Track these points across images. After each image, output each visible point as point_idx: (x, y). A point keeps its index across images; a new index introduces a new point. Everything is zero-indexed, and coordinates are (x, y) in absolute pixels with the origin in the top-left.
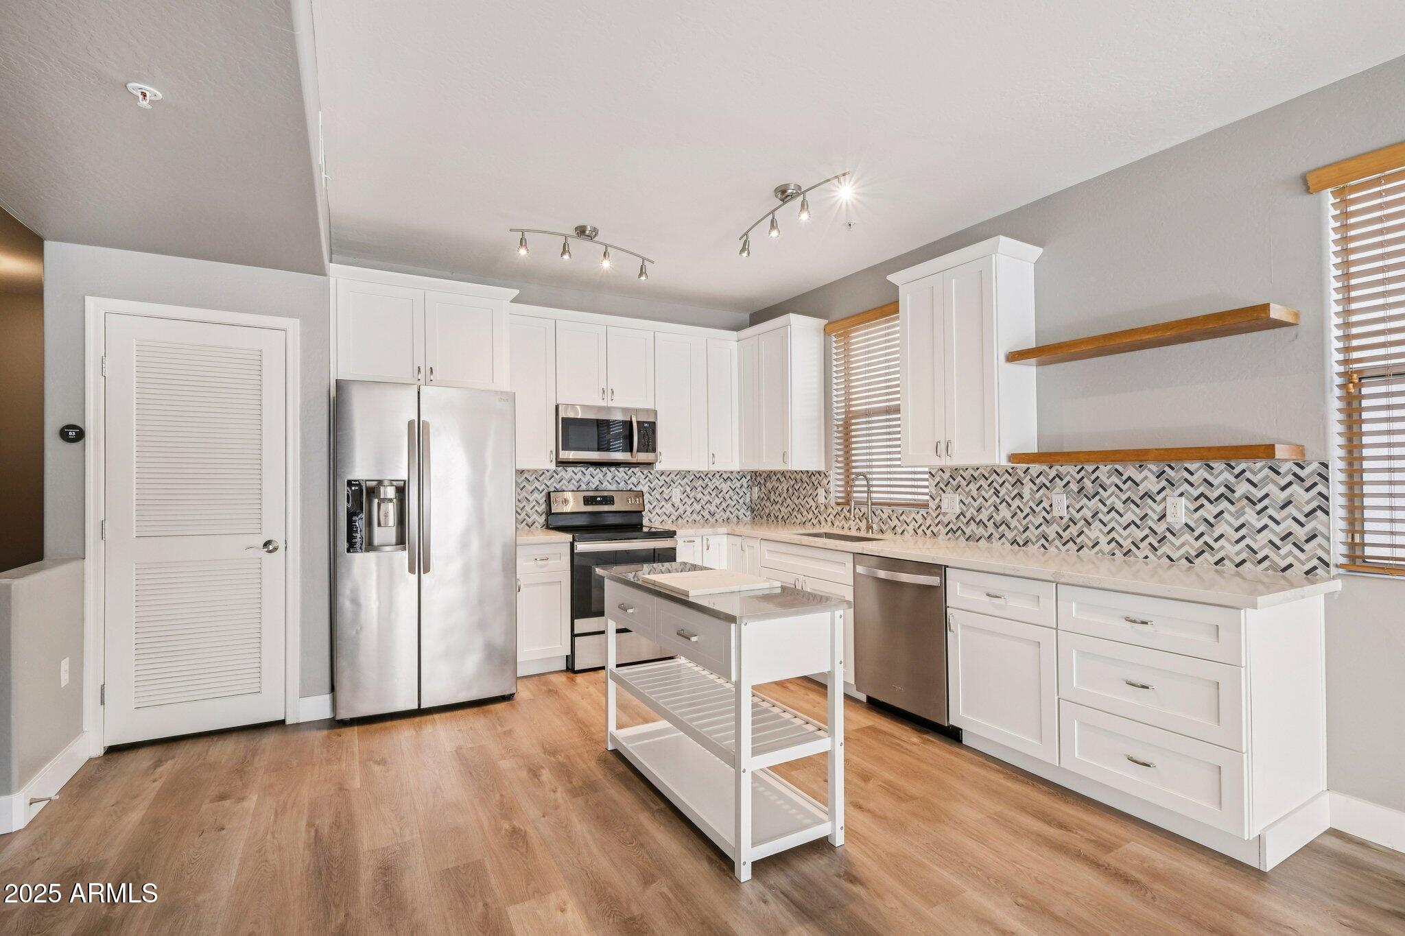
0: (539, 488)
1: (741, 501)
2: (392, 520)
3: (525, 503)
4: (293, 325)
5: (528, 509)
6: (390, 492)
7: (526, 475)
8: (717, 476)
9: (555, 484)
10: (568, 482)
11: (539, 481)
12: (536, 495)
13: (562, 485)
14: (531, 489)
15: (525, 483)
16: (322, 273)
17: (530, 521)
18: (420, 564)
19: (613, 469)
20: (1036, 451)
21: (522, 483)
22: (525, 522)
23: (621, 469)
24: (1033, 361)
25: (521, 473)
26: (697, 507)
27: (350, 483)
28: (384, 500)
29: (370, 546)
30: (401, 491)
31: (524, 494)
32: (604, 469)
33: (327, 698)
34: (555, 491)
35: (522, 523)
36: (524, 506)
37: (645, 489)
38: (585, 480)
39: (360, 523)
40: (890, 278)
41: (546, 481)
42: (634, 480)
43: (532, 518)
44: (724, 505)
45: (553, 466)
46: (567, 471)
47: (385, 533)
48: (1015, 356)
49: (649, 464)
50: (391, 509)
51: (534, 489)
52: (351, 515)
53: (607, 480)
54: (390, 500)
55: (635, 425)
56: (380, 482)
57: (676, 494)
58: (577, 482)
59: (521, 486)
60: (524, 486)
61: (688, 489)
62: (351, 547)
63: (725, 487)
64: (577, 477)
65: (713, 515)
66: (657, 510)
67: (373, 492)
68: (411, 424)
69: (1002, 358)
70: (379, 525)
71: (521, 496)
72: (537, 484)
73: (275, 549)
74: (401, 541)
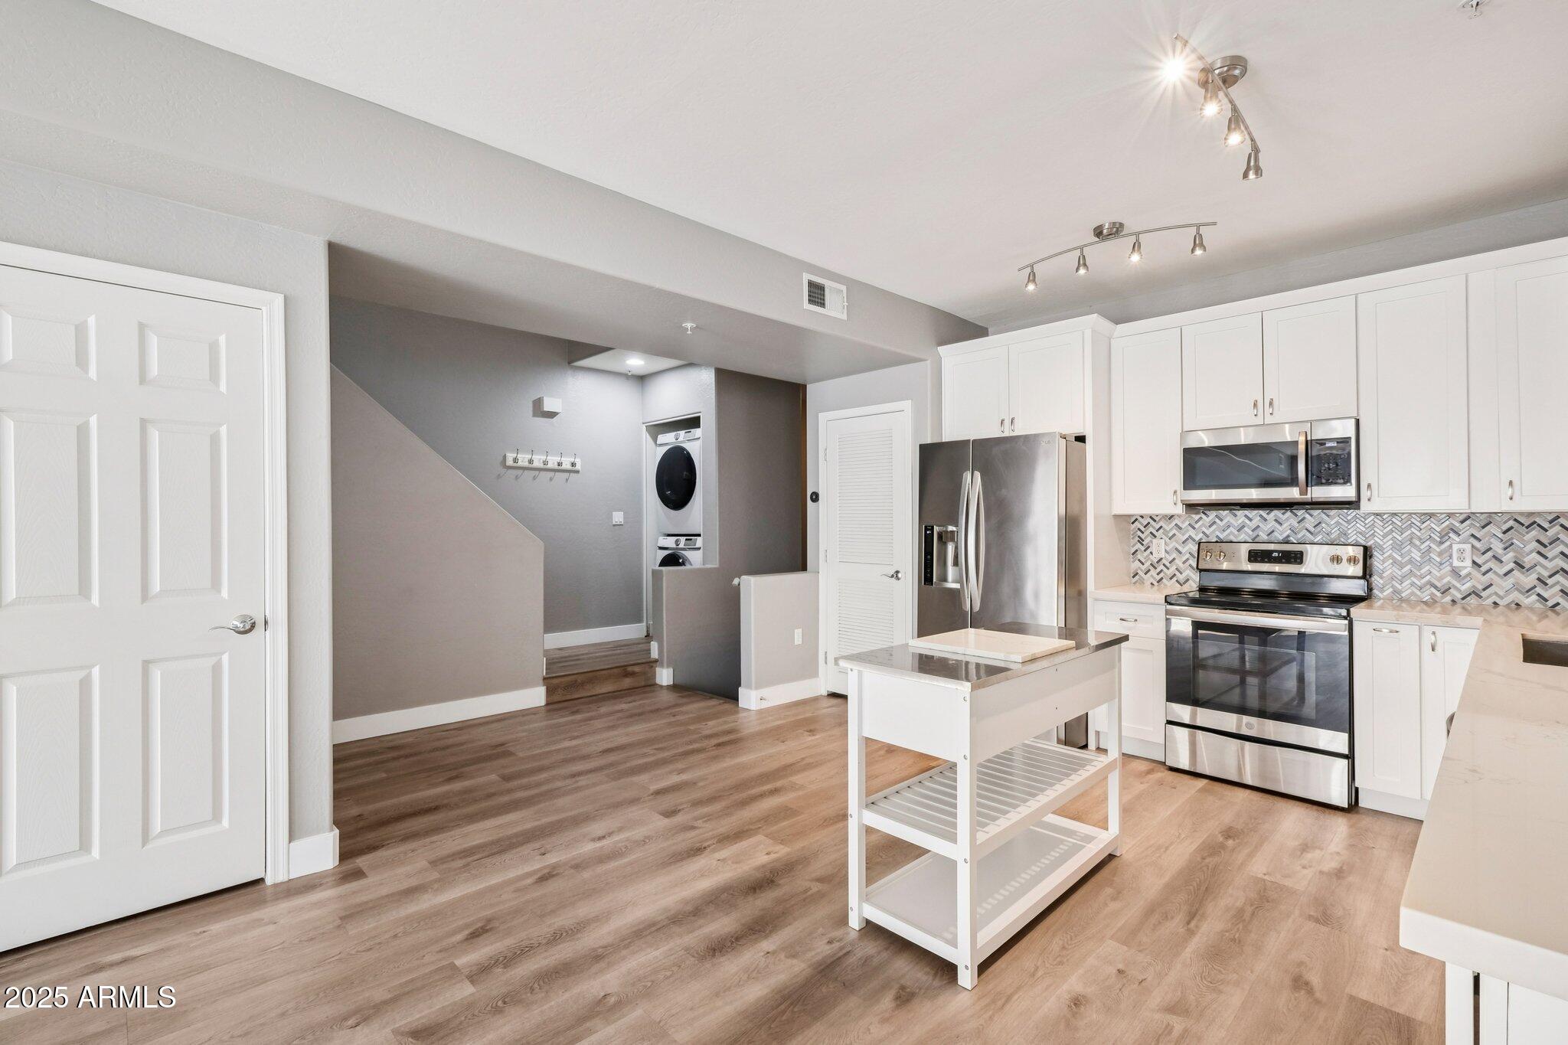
0: (1194, 536)
3: (1174, 555)
4: (908, 406)
5: (1179, 562)
7: (1176, 521)
9: (1218, 533)
10: (1239, 531)
11: (1194, 528)
13: (1229, 534)
15: (1174, 531)
17: (1181, 578)
21: (1171, 529)
22: (1175, 579)
25: (1170, 519)
27: (926, 528)
32: (1300, 513)
34: (1217, 542)
35: (1171, 579)
36: (1174, 559)
38: (1264, 528)
41: (1204, 529)
43: (1184, 575)
45: (1180, 509)
46: (1235, 516)
49: (1353, 504)
51: (1187, 539)
52: (926, 554)
55: (1302, 447)
58: (1253, 531)
59: (1171, 535)
60: (1174, 535)
62: (927, 580)
64: (1253, 524)
71: (1171, 546)
72: (1192, 533)
73: (901, 577)
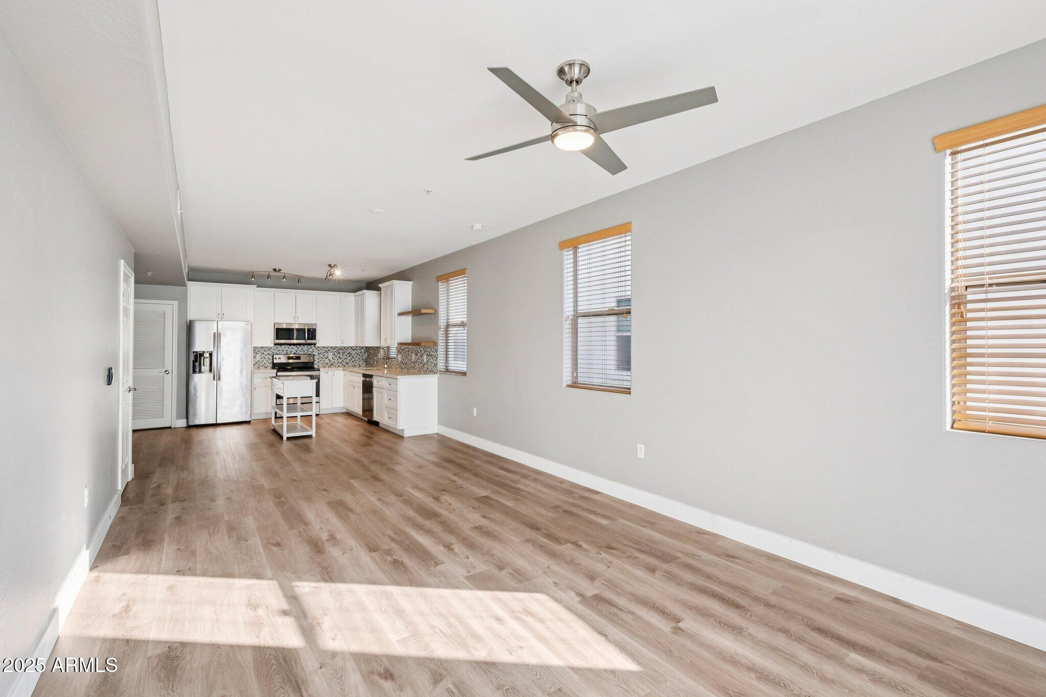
1: (361, 358)
2: (208, 364)
4: (176, 303)
5: (265, 361)
6: (207, 355)
7: (259, 349)
8: (350, 348)
12: (268, 356)
13: (278, 352)
14: (266, 354)
16: (185, 285)
18: (217, 378)
19: (302, 346)
20: (411, 342)
21: (257, 351)
22: (264, 366)
23: (305, 346)
24: (411, 315)
25: (256, 348)
26: (341, 361)
27: (194, 352)
28: (205, 358)
29: (200, 372)
30: (211, 355)
31: (263, 356)
32: (298, 346)
33: (185, 420)
34: (275, 355)
37: (316, 354)
38: (289, 350)
39: (197, 364)
40: (379, 285)
42: (311, 350)
43: (266, 365)
44: (353, 360)
45: (273, 345)
46: (280, 347)
47: (205, 368)
48: (400, 314)
49: (315, 344)
50: (207, 361)
51: (268, 354)
52: (194, 362)
53: (300, 350)
54: (207, 358)
55: (306, 330)
56: (204, 352)
57: (330, 356)
58: (285, 351)
59: (257, 353)
61: (336, 353)
62: (194, 372)
63: (353, 353)
64: (286, 349)
65: (347, 363)
66: (322, 362)
67: (201, 355)
68: (214, 334)
69: (396, 314)
70: (204, 365)
72: (269, 352)
73: (169, 373)
74: (211, 370)
